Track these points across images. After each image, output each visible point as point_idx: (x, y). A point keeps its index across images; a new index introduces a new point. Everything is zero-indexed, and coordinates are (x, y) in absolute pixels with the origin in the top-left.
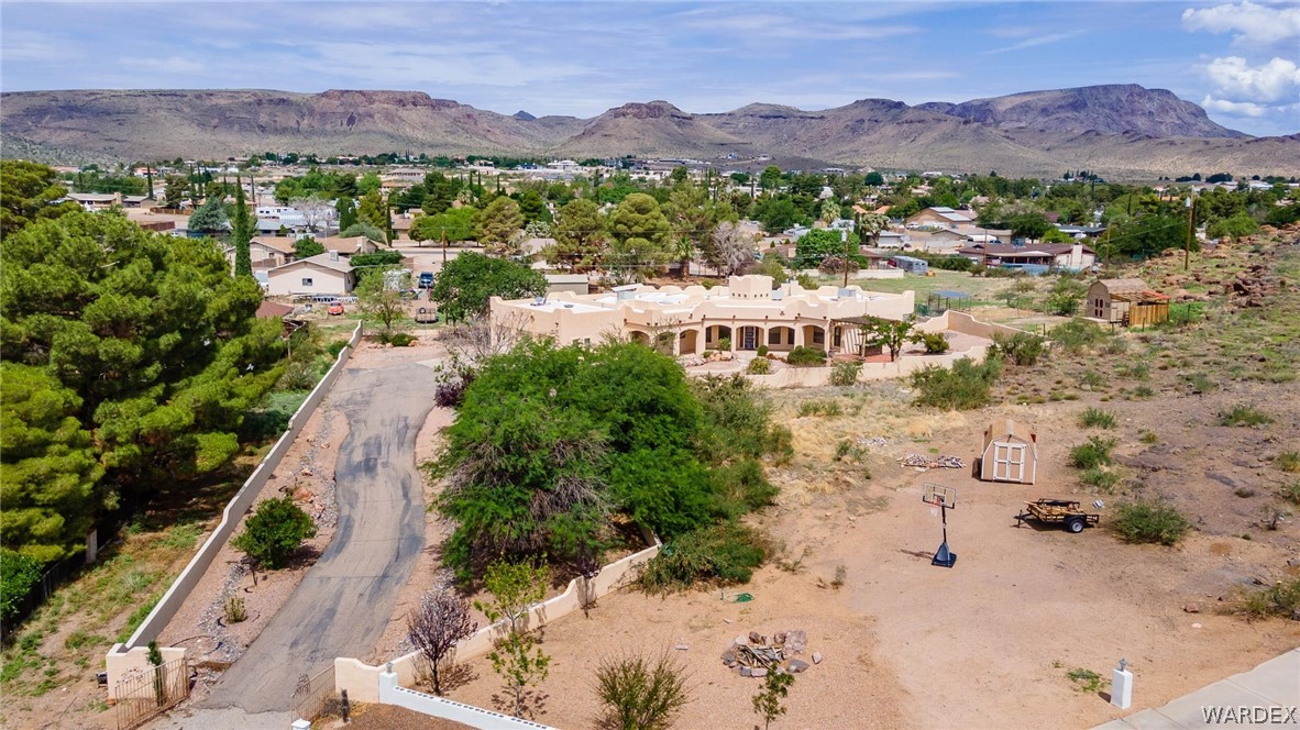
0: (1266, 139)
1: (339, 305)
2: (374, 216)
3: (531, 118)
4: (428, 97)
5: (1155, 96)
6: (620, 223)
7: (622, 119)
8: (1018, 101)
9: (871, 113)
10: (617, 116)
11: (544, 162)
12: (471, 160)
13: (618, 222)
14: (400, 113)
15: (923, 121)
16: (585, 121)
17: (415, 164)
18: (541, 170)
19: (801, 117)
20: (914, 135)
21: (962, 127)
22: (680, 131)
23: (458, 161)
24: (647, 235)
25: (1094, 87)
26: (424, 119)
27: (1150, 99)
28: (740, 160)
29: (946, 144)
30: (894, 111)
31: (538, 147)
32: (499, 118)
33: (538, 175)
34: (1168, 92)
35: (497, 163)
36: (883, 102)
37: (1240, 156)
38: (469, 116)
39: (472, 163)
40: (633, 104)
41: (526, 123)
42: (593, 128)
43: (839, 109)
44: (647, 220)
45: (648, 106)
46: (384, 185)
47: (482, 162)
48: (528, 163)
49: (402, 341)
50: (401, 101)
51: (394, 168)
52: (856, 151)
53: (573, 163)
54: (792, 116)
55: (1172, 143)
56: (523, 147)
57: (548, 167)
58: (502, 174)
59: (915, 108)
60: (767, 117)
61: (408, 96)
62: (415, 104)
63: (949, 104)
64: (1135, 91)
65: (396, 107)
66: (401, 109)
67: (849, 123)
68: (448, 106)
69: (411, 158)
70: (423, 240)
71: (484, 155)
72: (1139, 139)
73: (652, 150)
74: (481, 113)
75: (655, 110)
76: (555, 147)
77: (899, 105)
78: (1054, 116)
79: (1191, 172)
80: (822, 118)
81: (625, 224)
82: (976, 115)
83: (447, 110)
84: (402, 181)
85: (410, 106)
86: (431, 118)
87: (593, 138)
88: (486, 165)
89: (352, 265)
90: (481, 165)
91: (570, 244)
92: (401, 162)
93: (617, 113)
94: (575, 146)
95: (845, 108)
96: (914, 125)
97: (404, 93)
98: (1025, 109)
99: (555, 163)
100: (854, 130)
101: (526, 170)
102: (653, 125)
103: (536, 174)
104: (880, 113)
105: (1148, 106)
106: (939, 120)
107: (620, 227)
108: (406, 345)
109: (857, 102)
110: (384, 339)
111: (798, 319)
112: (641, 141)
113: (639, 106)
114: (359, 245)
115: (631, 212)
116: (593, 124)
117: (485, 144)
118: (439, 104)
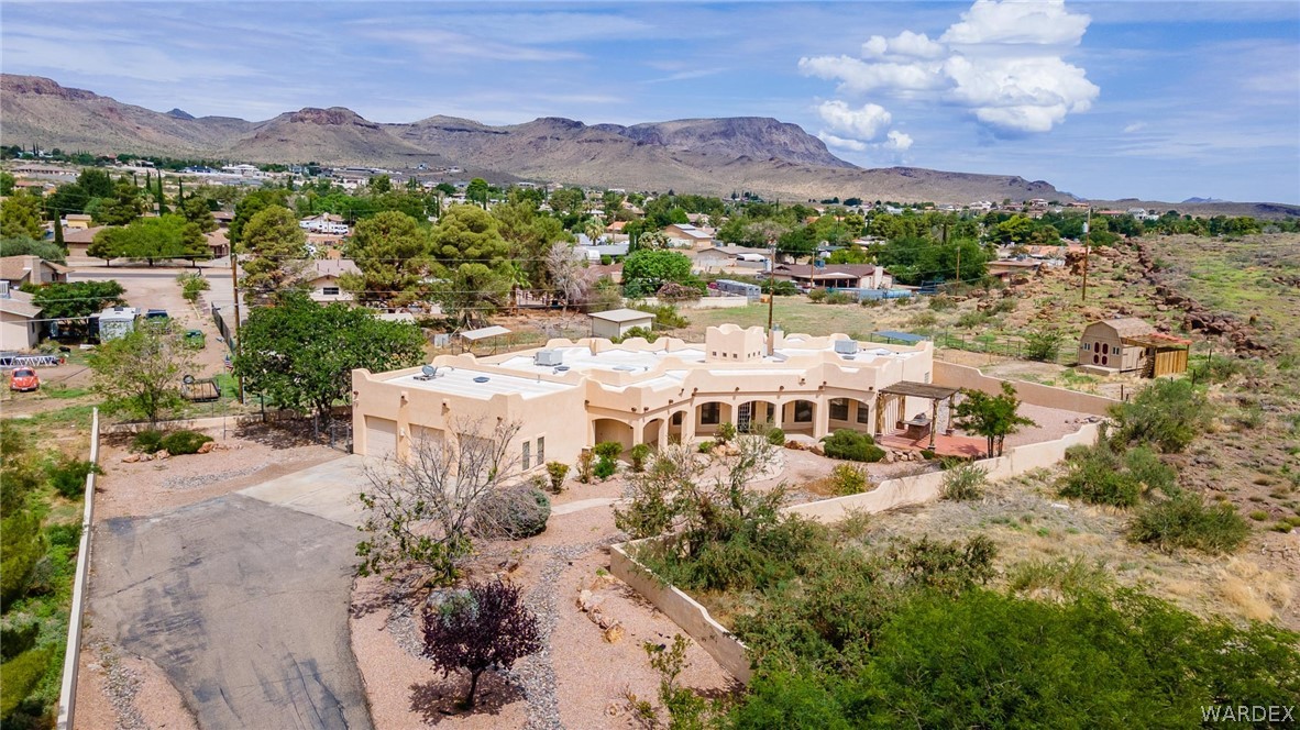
0: (876, 170)
1: (30, 373)
2: (29, 225)
3: (190, 117)
4: (55, 85)
5: (788, 129)
6: (449, 243)
7: (299, 124)
8: (679, 126)
9: (552, 131)
10: (294, 120)
11: (216, 165)
12: (124, 159)
13: (445, 242)
14: (18, 101)
15: (601, 141)
16: (256, 124)
17: (47, 161)
18: (214, 173)
19: (486, 132)
20: (593, 154)
21: (636, 148)
22: (363, 138)
23: (107, 159)
24: (484, 259)
25: (740, 118)
26: (52, 109)
27: (784, 131)
28: (431, 171)
29: (624, 164)
30: (574, 130)
31: (201, 149)
32: (151, 114)
33: (215, 179)
34: (798, 127)
35: (159, 164)
36: (564, 121)
37: (859, 184)
38: (111, 110)
39: (124, 163)
40: (311, 109)
41: (184, 122)
42: (269, 132)
43: (521, 126)
44: (484, 240)
45: (328, 112)
46: (17, 183)
47: (139, 162)
48: (200, 165)
49: (186, 445)
50: (19, 86)
51: (19, 164)
52: (541, 167)
53: (252, 168)
54: (477, 130)
55: (808, 171)
56: (184, 149)
57: (222, 171)
58: (167, 177)
59: (593, 128)
60: (451, 130)
61: (29, 82)
62: (38, 91)
63: (620, 126)
64: (775, 125)
65: (14, 93)
66: (19, 96)
67: (531, 139)
68: (83, 97)
69: (41, 153)
70: (113, 257)
71: (138, 153)
72: (783, 165)
73: (336, 158)
74: (126, 108)
75: (336, 116)
76: (224, 149)
77: (578, 124)
78: (710, 142)
79: (831, 196)
80: (506, 133)
81: (456, 246)
82: (645, 137)
83: (81, 101)
84: (37, 179)
85: (33, 93)
86: (62, 108)
87: (267, 143)
88: (144, 165)
89: (36, 304)
90: (138, 165)
91: (383, 271)
92: (28, 157)
93: (294, 118)
94: (248, 151)
95: (527, 125)
96: (592, 144)
97: (24, 78)
98: (686, 133)
99: (231, 167)
100: (537, 147)
101: (197, 174)
102: (334, 131)
103: (214, 179)
104: (561, 132)
105: (784, 138)
106: (616, 141)
107: (449, 249)
108: (194, 451)
109: (538, 119)
110: (151, 444)
111: (823, 388)
112: (322, 148)
113: (318, 111)
114: (27, 269)
115: (462, 229)
116: (266, 127)
117: (136, 142)
118: (72, 94)
